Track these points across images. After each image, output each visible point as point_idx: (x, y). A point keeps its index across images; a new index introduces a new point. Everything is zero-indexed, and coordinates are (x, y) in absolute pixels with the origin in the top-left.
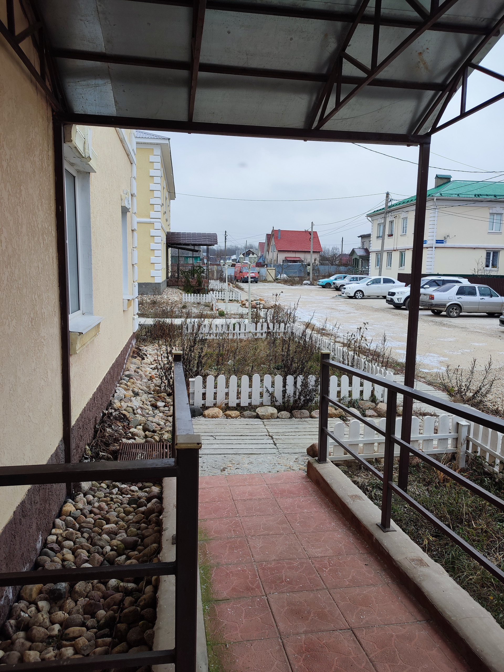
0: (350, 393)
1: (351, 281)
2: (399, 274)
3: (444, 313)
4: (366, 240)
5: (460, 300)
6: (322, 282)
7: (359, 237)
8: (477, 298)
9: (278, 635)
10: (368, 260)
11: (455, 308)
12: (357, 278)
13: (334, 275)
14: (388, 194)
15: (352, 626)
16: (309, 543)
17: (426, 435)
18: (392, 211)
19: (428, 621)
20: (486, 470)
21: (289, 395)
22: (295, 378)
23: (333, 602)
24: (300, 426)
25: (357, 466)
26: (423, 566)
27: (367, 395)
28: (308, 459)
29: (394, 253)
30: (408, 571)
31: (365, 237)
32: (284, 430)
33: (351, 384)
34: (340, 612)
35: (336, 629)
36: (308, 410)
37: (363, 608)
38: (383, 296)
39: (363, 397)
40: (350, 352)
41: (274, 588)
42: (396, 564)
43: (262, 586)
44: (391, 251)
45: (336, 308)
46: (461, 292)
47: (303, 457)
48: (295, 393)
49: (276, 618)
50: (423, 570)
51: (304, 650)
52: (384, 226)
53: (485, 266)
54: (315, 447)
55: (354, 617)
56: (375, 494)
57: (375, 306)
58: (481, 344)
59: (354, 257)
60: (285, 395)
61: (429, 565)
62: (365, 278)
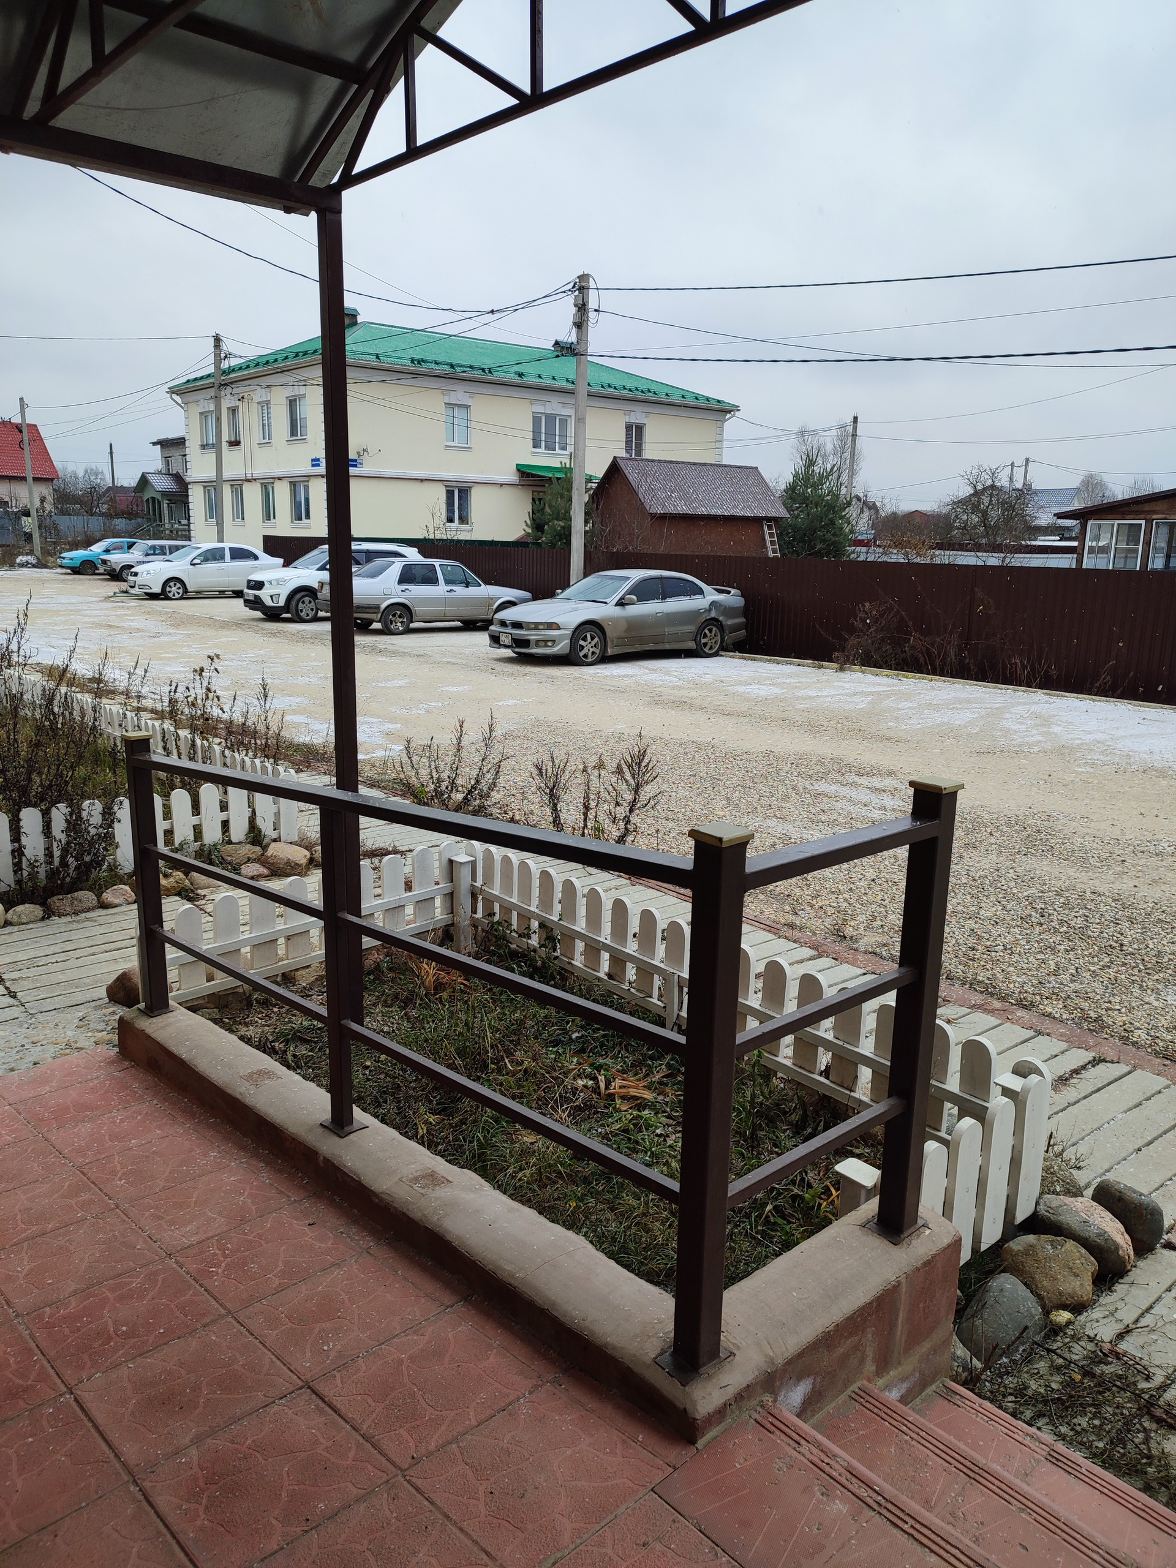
0: (198, 831)
1: (147, 555)
2: (266, 539)
3: (376, 626)
4: (175, 453)
5: (407, 594)
6: (71, 559)
7: (154, 444)
8: (440, 590)
9: (126, 1478)
10: (186, 504)
11: (399, 612)
12: (162, 547)
13: (100, 540)
14: (217, 340)
15: (308, 1376)
16: (160, 1218)
17: (389, 899)
18: (231, 383)
19: (466, 1299)
20: (514, 946)
21: (36, 861)
22: (46, 814)
23: (251, 1338)
24: (74, 935)
25: (241, 1002)
26: (439, 1185)
27: (239, 831)
28: (114, 1013)
29: (247, 487)
30: (410, 1207)
31: (172, 445)
32: (32, 954)
33: (196, 809)
34: (273, 1357)
35: (272, 1400)
36: (90, 889)
37: (324, 1325)
38: (234, 592)
39: (229, 836)
40: (180, 732)
41: (89, 1364)
42: (381, 1200)
43: (52, 1372)
44: (240, 482)
45: (121, 625)
46: (408, 576)
47: (99, 1012)
48: (49, 854)
49: (110, 1438)
50: (443, 1193)
51: (201, 1483)
52: (218, 420)
53: (445, 520)
54: (130, 979)
55: (308, 1354)
56: (294, 1056)
57: (218, 616)
58: (460, 689)
59: (147, 495)
60: (20, 862)
61: (450, 1179)
62: (183, 547)
